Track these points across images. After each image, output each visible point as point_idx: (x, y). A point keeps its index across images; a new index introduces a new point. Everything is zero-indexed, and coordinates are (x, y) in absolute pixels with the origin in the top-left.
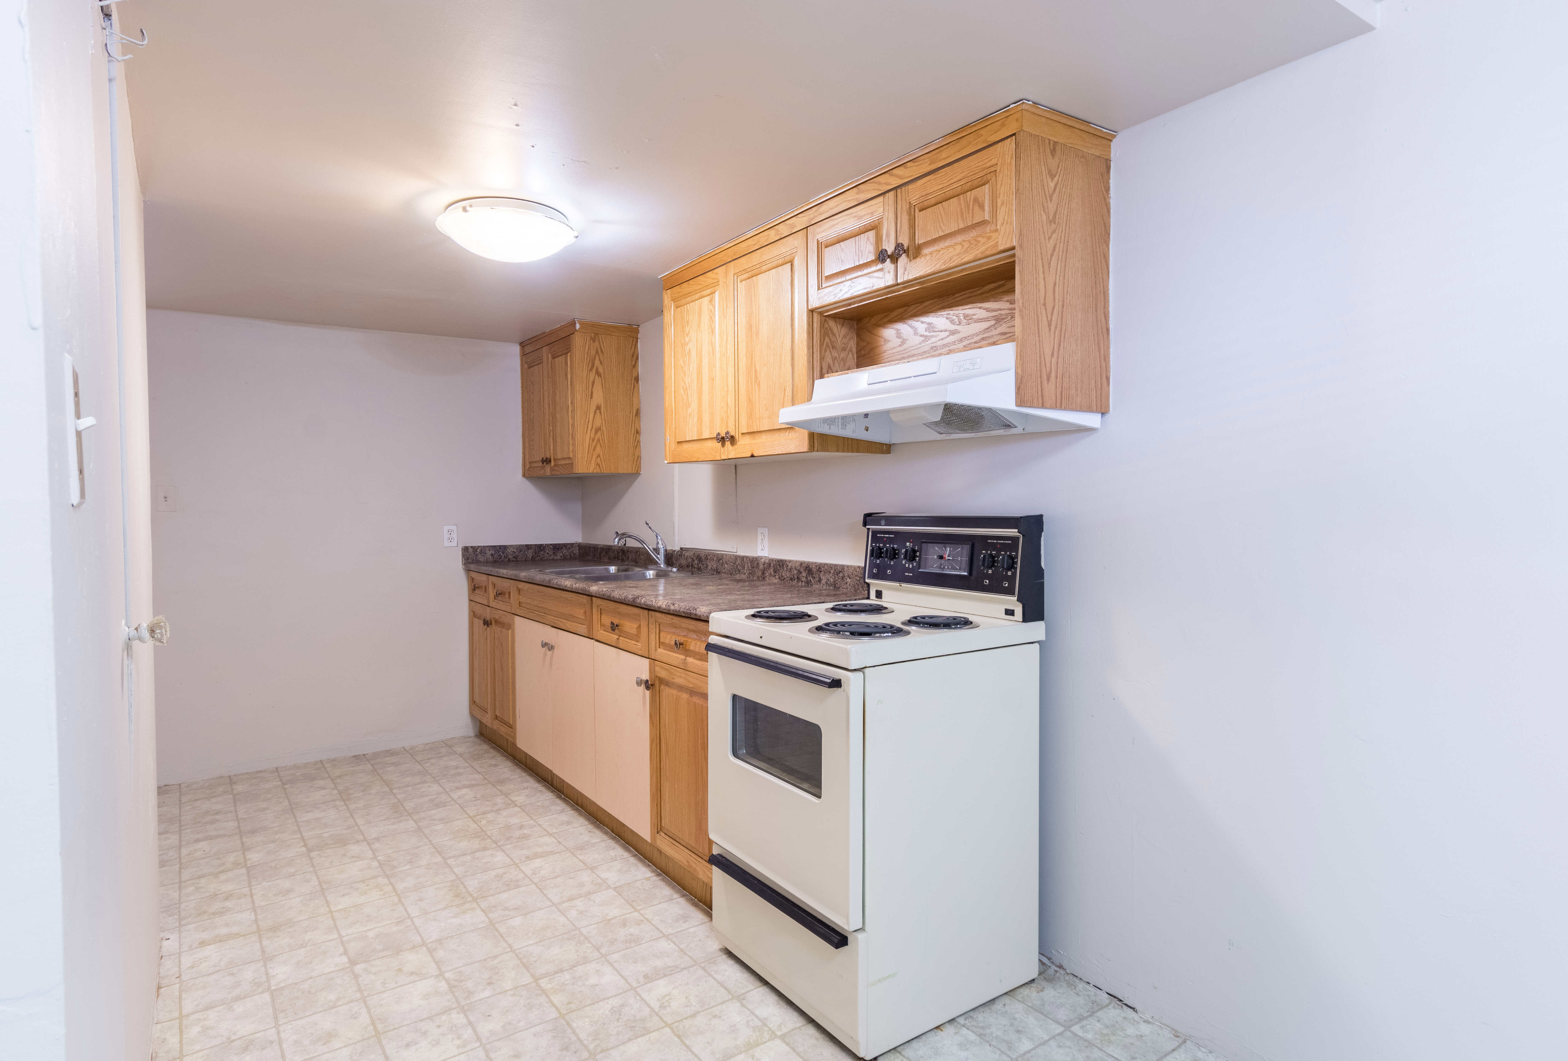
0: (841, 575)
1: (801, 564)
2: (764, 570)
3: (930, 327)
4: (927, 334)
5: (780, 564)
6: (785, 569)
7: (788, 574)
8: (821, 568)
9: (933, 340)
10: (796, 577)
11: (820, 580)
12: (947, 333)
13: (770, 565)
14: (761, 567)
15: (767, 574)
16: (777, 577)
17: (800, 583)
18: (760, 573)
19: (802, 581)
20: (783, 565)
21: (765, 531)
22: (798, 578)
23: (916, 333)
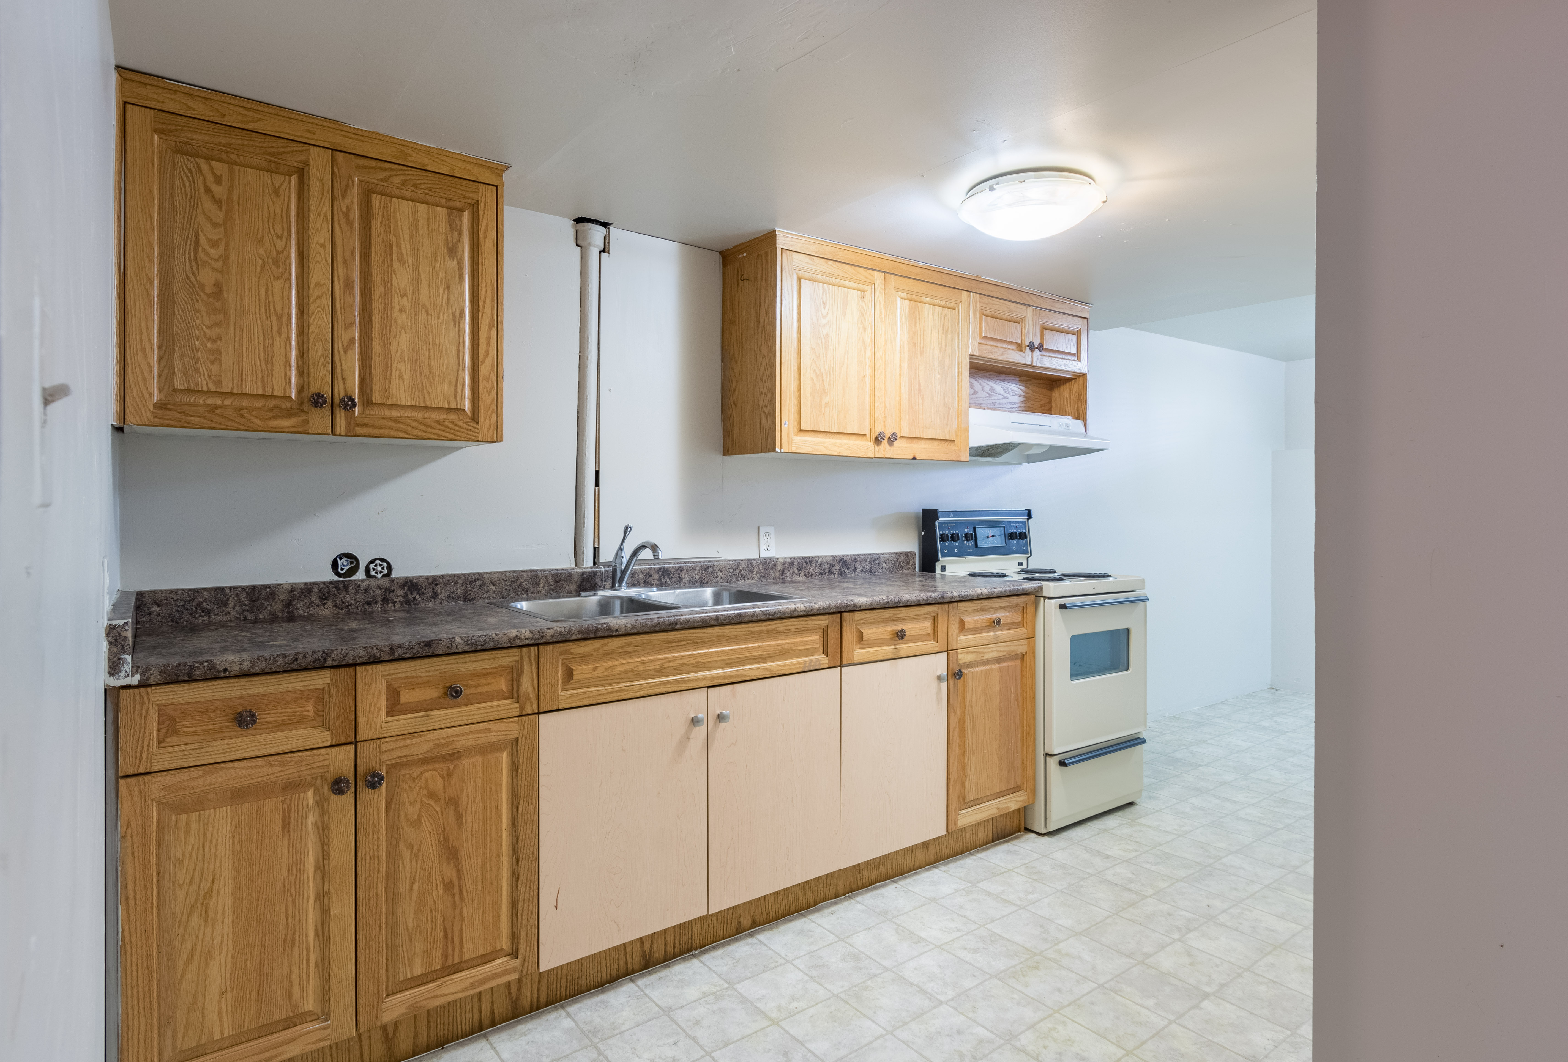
0: (877, 561)
1: (833, 557)
2: (783, 571)
3: (992, 390)
4: (990, 392)
5: (808, 561)
6: (814, 565)
7: (818, 570)
8: (855, 559)
9: (994, 398)
10: (827, 571)
11: (855, 570)
12: (1002, 397)
13: (793, 564)
14: (780, 567)
15: (788, 574)
16: (802, 574)
17: (832, 576)
18: (778, 574)
19: (834, 574)
20: (811, 562)
21: (771, 530)
22: (830, 572)
23: (983, 390)
